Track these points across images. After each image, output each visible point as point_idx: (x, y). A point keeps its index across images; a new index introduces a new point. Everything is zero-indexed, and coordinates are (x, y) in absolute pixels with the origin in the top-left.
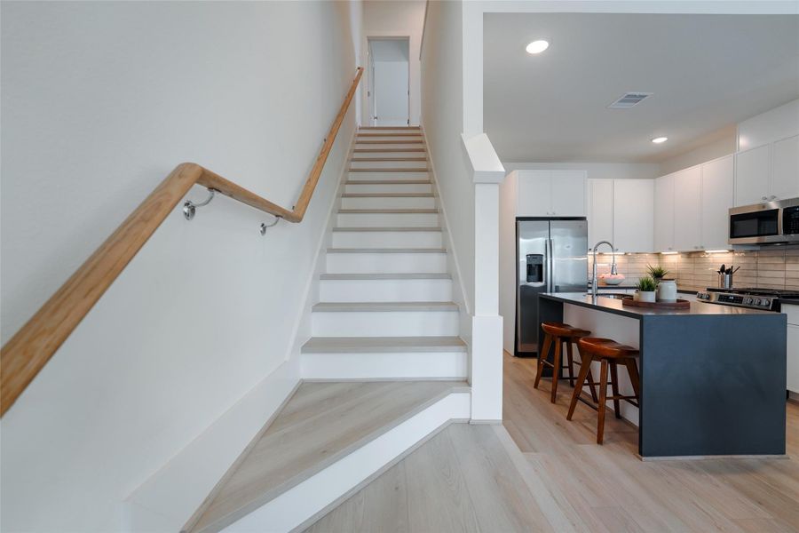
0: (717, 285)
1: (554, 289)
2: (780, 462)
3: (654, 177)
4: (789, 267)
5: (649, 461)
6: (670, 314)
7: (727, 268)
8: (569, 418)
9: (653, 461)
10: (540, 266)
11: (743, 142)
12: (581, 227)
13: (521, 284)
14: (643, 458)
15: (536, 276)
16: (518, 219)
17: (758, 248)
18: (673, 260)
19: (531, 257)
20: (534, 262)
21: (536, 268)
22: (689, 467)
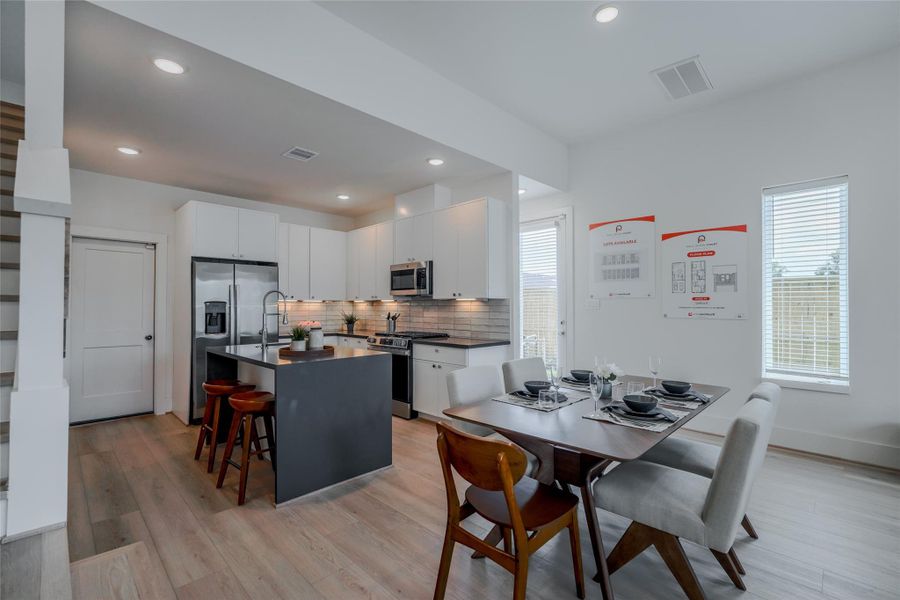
0: (384, 330)
1: (239, 340)
2: (387, 472)
3: (347, 231)
4: (426, 314)
5: (282, 507)
6: (318, 360)
7: (391, 315)
8: (219, 486)
9: (287, 505)
10: (223, 315)
11: (403, 211)
12: (270, 273)
13: (197, 336)
14: (278, 506)
15: (218, 327)
16: (195, 259)
17: (410, 299)
18: (362, 308)
19: (210, 304)
20: (215, 311)
21: (217, 318)
22: (317, 500)
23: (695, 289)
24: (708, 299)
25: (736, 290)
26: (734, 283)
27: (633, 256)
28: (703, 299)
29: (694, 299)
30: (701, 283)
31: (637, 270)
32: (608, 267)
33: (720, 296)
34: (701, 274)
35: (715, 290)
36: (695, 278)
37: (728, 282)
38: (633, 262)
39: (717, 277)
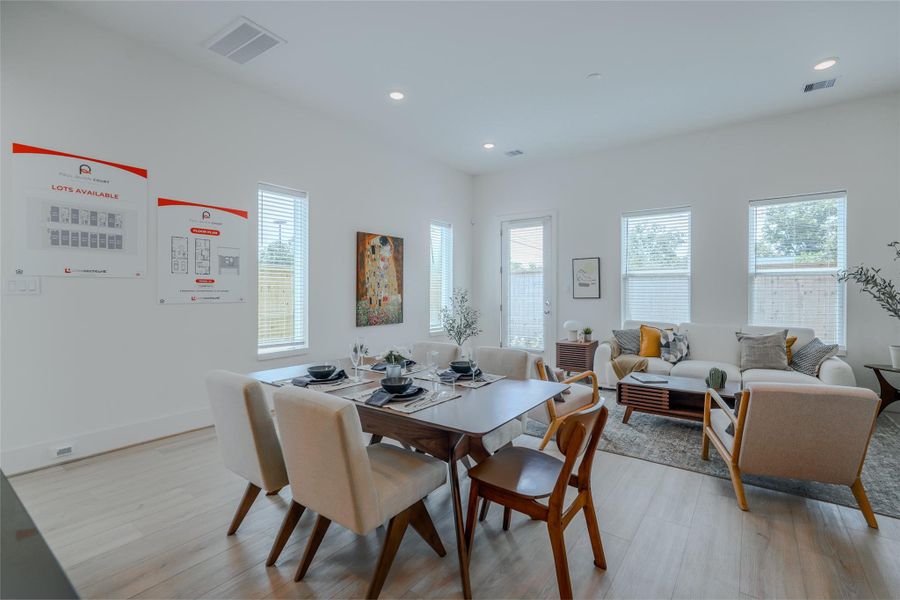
23: (199, 270)
24: (213, 281)
25: (238, 274)
26: (237, 266)
27: (111, 216)
28: (208, 281)
29: (197, 281)
30: (206, 263)
31: (119, 238)
32: (59, 226)
33: (224, 279)
34: (205, 253)
35: (220, 273)
36: (200, 258)
37: (231, 265)
38: (111, 225)
39: (222, 259)
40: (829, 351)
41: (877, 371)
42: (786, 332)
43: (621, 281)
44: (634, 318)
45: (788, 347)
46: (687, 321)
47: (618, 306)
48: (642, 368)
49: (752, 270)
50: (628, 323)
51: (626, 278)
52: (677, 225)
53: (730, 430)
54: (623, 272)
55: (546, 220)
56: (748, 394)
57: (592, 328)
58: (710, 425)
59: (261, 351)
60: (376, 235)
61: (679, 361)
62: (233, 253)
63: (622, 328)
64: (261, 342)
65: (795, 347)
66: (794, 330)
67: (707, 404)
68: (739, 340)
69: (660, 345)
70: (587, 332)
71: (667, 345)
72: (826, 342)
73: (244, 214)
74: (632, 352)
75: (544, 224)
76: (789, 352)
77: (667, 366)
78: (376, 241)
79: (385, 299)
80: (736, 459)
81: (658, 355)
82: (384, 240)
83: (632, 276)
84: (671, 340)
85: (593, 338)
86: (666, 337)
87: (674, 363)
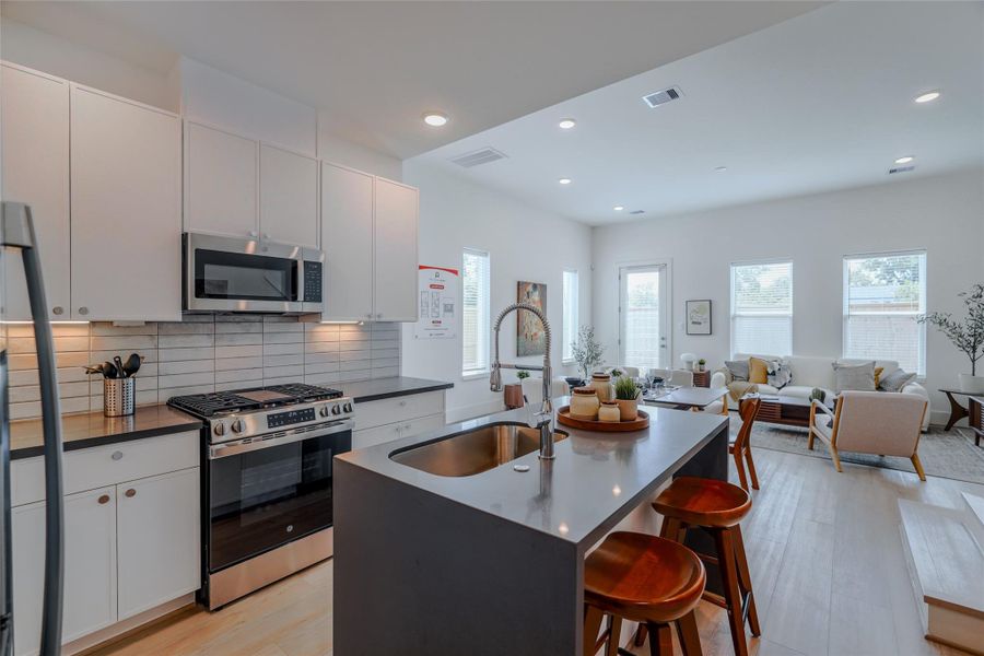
23: (434, 314)
24: (440, 322)
25: (453, 316)
26: (452, 311)
28: (438, 322)
29: (433, 322)
30: (437, 310)
34: (437, 302)
35: (444, 316)
36: (434, 306)
37: (449, 310)
39: (445, 306)
40: (909, 378)
41: (948, 393)
42: (875, 362)
43: (729, 319)
44: (742, 352)
45: (877, 375)
46: (790, 354)
47: (727, 341)
48: (752, 390)
49: (846, 312)
50: (738, 355)
51: (735, 317)
52: (780, 273)
53: (830, 425)
54: (732, 312)
55: (662, 268)
56: (842, 399)
57: (706, 360)
58: (814, 425)
59: (465, 374)
60: (529, 284)
61: (784, 386)
62: (451, 302)
63: (732, 360)
64: (465, 366)
65: (882, 376)
66: (881, 362)
67: (812, 411)
68: (835, 369)
69: (768, 374)
70: (702, 363)
71: (774, 374)
72: (907, 371)
73: (455, 272)
74: (742, 379)
75: (660, 271)
76: (876, 379)
77: (775, 390)
78: (530, 288)
79: (535, 334)
80: (834, 442)
81: (766, 383)
82: (535, 286)
83: (740, 316)
84: (776, 369)
85: (707, 368)
86: (772, 367)
87: (779, 389)
